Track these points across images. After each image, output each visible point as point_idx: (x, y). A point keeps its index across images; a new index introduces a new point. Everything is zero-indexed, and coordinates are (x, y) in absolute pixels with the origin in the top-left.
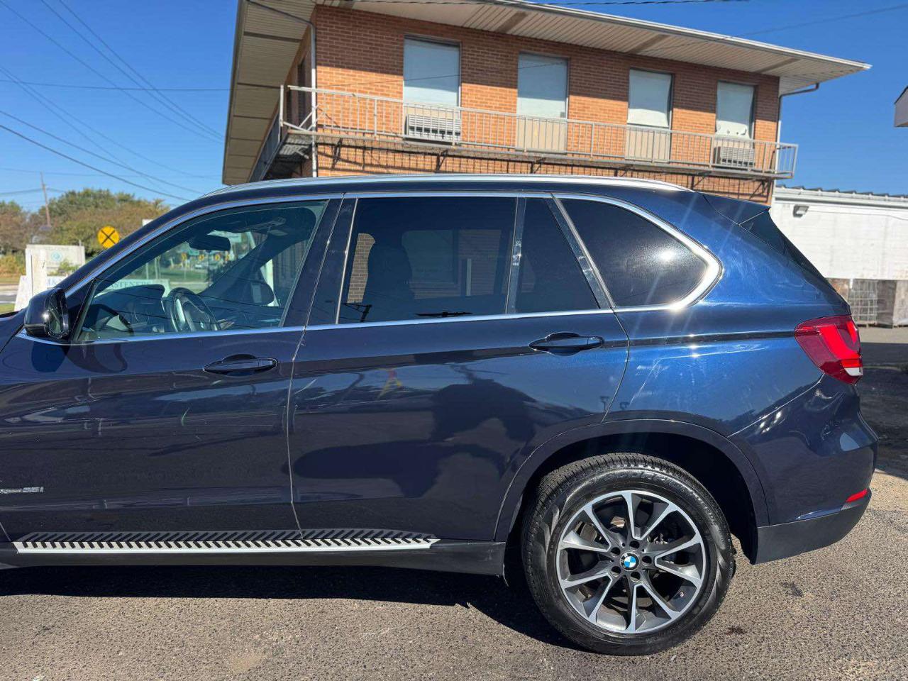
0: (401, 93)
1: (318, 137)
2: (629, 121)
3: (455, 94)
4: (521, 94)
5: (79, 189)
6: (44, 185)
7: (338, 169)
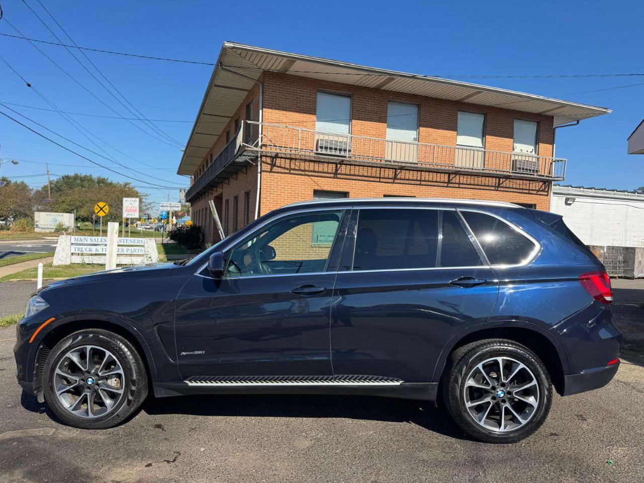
0: (314, 126)
1: (262, 152)
2: (457, 143)
3: (348, 126)
4: (389, 127)
5: (72, 174)
7: (274, 172)
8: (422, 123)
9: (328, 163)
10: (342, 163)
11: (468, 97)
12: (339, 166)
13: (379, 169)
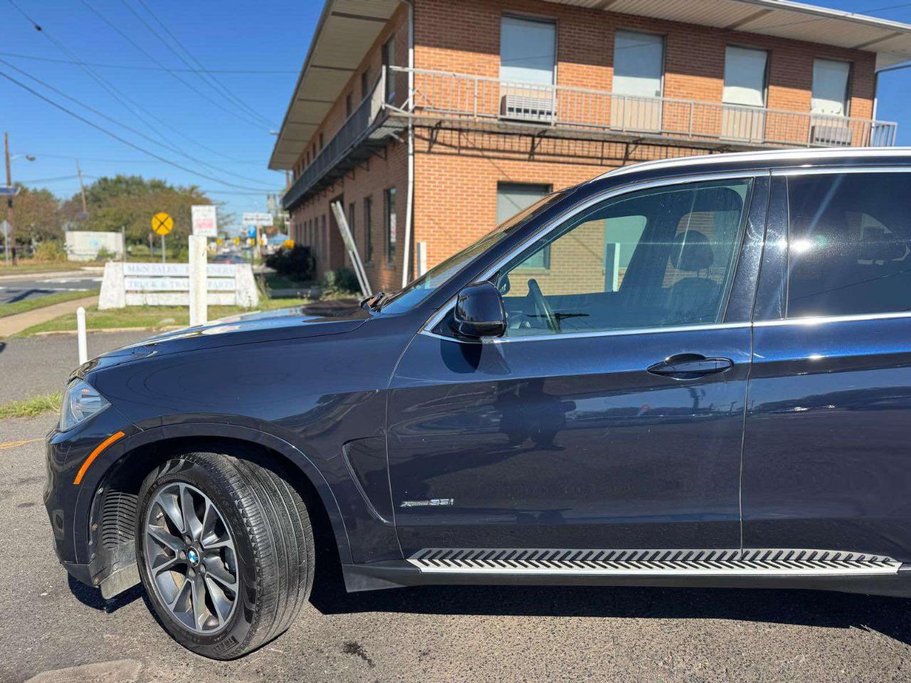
0: (497, 72)
1: (415, 119)
2: (724, 100)
3: (550, 73)
4: (617, 73)
5: (111, 176)
6: (80, 172)
7: (434, 153)
8: (668, 66)
9: (521, 135)
10: (542, 135)
11: (747, 20)
12: (537, 140)
13: (601, 143)
